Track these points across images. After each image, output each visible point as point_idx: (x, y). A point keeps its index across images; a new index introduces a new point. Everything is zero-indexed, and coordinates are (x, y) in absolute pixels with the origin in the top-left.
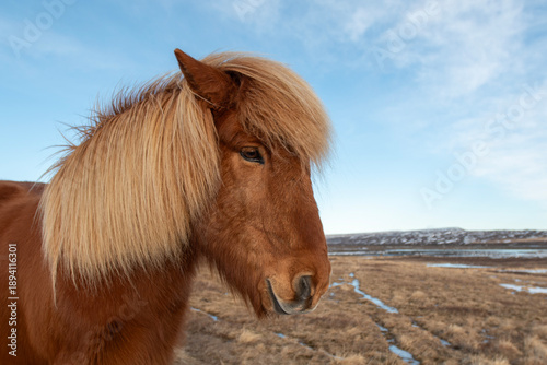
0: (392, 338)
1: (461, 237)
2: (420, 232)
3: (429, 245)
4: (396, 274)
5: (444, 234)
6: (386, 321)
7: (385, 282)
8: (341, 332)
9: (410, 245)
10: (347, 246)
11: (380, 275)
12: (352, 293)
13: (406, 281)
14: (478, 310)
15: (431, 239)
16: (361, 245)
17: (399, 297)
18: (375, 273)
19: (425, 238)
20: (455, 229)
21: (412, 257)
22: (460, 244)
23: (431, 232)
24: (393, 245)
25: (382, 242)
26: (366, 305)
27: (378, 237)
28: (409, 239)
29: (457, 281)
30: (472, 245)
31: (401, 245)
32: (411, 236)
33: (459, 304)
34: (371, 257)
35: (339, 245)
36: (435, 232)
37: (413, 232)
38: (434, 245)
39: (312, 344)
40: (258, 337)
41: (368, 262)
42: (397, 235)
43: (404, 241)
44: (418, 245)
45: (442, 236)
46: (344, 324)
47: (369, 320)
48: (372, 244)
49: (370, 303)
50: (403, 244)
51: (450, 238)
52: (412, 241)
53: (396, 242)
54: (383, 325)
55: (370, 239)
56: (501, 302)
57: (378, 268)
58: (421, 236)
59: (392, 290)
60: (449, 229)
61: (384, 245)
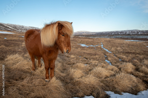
0: (107, 58)
1: (138, 32)
2: (124, 31)
3: (127, 35)
4: (114, 43)
5: (132, 31)
6: (107, 55)
7: (110, 45)
8: (94, 56)
9: (121, 35)
10: (102, 35)
11: (110, 43)
12: (101, 48)
13: (117, 45)
14: (135, 53)
15: (128, 33)
16: (106, 35)
17: (113, 49)
18: (108, 43)
19: (126, 33)
20: (136, 30)
21: (121, 38)
22: (137, 34)
23: (128, 31)
24: (116, 35)
25: (113, 34)
26: (103, 51)
27: (111, 32)
28: (121, 33)
29: (133, 45)
30: (141, 35)
31: (118, 35)
32: (122, 32)
33: (130, 51)
34: (109, 38)
35: (100, 35)
36: (129, 31)
37: (122, 31)
38: (129, 35)
39: (87, 59)
40: (75, 57)
41: (107, 40)
42: (117, 32)
43: (119, 33)
44: (124, 35)
45: (131, 32)
46: (95, 55)
47: (103, 54)
48: (110, 35)
49: (105, 50)
50: (119, 35)
51: (134, 33)
52: (122, 34)
53: (117, 34)
54: (106, 56)
55: (109, 33)
56: (143, 51)
57: (109, 41)
58: (125, 32)
59: (112, 47)
60: (134, 30)
61: (113, 35)
